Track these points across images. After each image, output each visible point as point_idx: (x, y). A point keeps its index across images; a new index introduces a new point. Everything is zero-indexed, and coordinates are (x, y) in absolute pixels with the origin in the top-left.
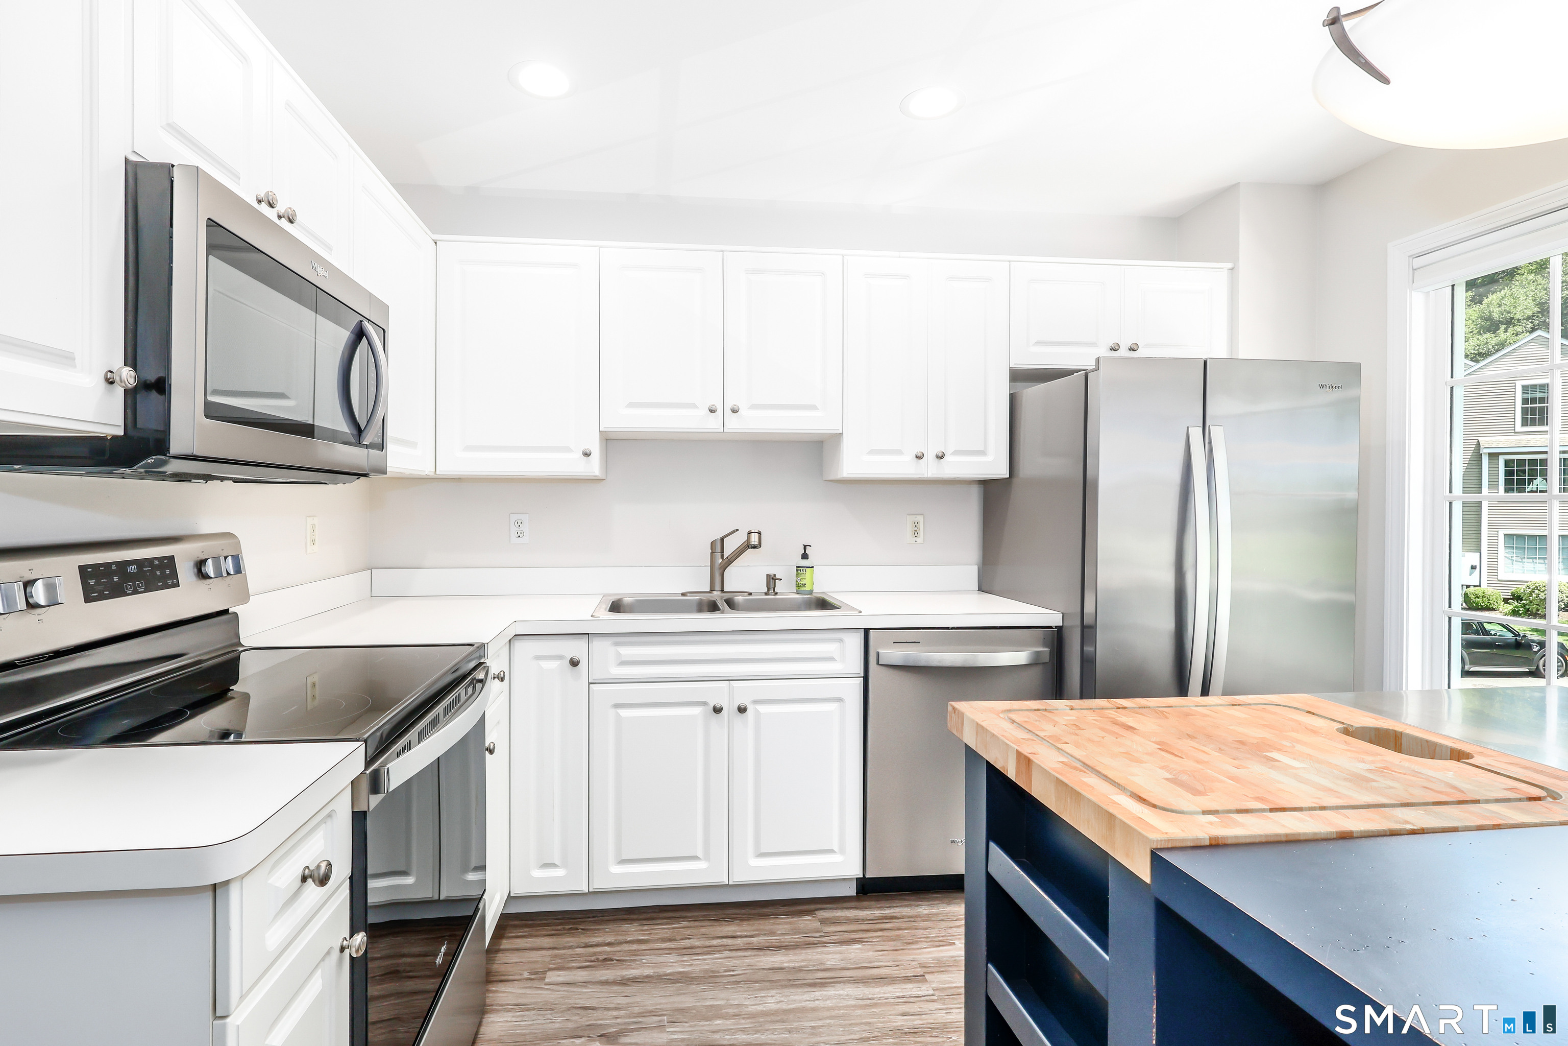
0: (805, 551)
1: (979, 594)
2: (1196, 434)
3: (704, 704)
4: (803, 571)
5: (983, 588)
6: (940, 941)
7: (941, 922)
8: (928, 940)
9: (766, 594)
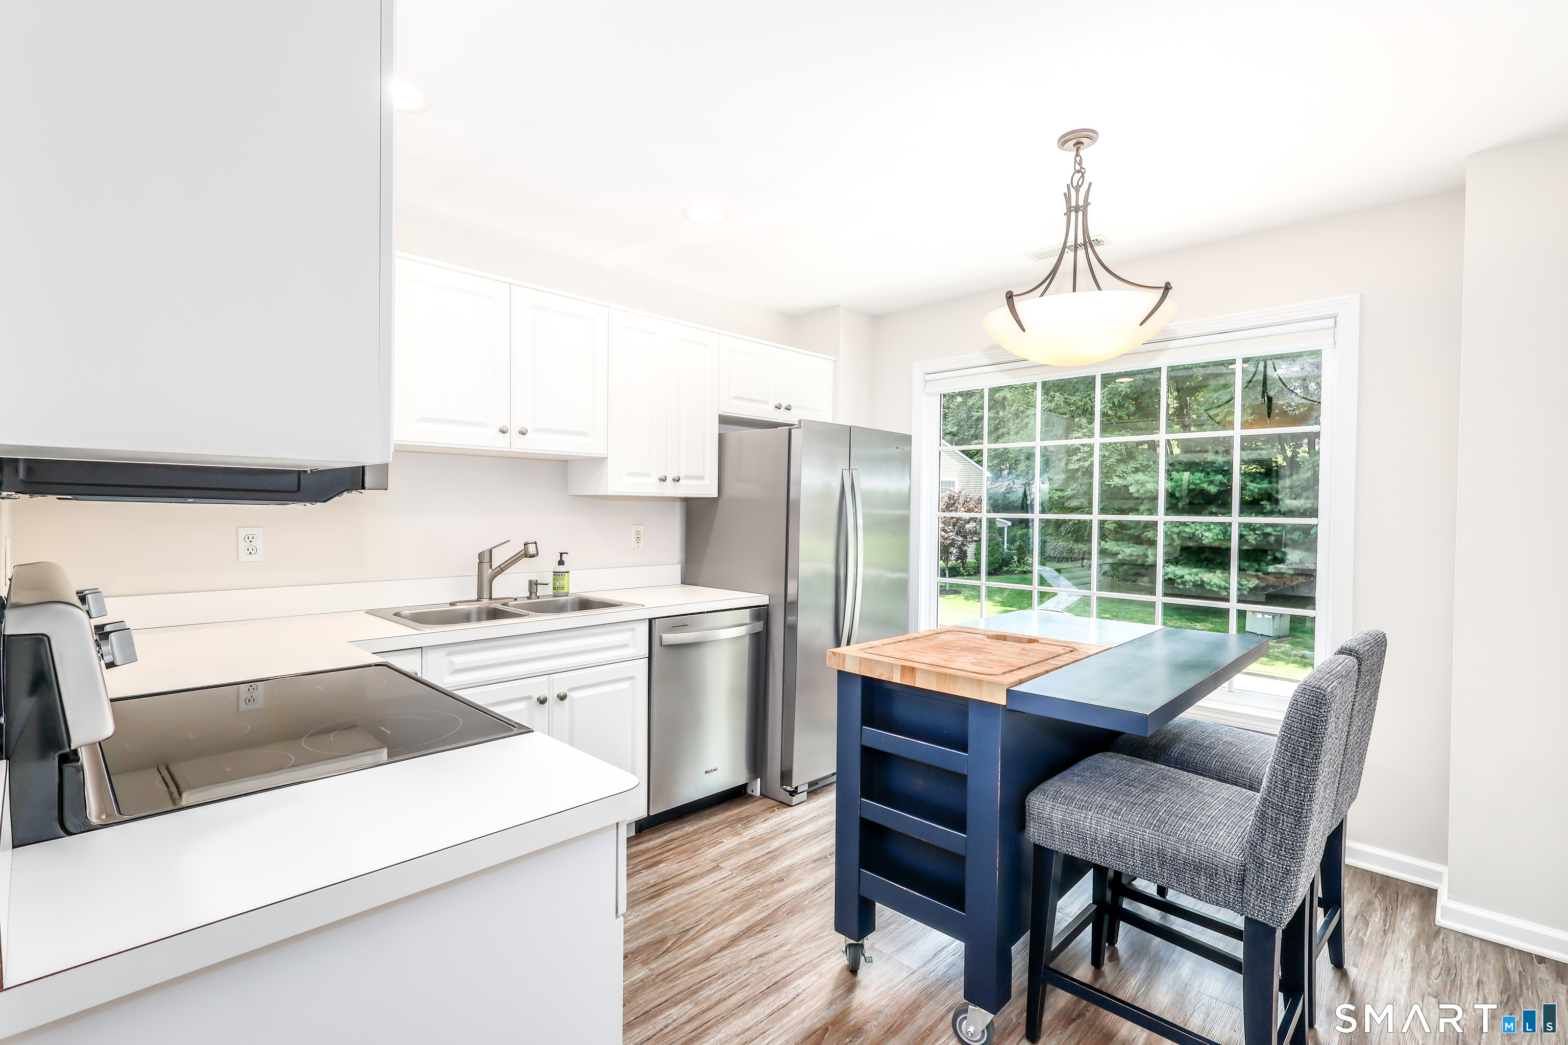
0: (561, 558)
1: (682, 587)
2: (846, 473)
3: (529, 698)
4: (562, 575)
5: (685, 582)
6: (713, 843)
7: (705, 833)
8: (705, 845)
9: (529, 598)
